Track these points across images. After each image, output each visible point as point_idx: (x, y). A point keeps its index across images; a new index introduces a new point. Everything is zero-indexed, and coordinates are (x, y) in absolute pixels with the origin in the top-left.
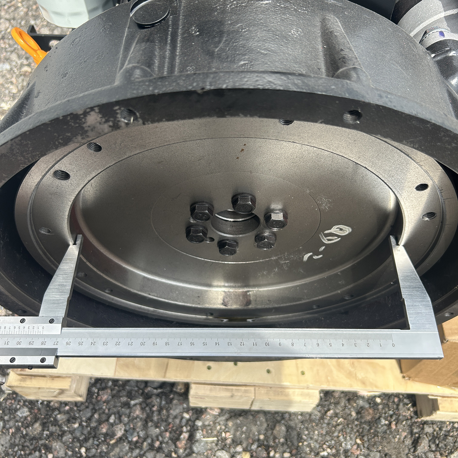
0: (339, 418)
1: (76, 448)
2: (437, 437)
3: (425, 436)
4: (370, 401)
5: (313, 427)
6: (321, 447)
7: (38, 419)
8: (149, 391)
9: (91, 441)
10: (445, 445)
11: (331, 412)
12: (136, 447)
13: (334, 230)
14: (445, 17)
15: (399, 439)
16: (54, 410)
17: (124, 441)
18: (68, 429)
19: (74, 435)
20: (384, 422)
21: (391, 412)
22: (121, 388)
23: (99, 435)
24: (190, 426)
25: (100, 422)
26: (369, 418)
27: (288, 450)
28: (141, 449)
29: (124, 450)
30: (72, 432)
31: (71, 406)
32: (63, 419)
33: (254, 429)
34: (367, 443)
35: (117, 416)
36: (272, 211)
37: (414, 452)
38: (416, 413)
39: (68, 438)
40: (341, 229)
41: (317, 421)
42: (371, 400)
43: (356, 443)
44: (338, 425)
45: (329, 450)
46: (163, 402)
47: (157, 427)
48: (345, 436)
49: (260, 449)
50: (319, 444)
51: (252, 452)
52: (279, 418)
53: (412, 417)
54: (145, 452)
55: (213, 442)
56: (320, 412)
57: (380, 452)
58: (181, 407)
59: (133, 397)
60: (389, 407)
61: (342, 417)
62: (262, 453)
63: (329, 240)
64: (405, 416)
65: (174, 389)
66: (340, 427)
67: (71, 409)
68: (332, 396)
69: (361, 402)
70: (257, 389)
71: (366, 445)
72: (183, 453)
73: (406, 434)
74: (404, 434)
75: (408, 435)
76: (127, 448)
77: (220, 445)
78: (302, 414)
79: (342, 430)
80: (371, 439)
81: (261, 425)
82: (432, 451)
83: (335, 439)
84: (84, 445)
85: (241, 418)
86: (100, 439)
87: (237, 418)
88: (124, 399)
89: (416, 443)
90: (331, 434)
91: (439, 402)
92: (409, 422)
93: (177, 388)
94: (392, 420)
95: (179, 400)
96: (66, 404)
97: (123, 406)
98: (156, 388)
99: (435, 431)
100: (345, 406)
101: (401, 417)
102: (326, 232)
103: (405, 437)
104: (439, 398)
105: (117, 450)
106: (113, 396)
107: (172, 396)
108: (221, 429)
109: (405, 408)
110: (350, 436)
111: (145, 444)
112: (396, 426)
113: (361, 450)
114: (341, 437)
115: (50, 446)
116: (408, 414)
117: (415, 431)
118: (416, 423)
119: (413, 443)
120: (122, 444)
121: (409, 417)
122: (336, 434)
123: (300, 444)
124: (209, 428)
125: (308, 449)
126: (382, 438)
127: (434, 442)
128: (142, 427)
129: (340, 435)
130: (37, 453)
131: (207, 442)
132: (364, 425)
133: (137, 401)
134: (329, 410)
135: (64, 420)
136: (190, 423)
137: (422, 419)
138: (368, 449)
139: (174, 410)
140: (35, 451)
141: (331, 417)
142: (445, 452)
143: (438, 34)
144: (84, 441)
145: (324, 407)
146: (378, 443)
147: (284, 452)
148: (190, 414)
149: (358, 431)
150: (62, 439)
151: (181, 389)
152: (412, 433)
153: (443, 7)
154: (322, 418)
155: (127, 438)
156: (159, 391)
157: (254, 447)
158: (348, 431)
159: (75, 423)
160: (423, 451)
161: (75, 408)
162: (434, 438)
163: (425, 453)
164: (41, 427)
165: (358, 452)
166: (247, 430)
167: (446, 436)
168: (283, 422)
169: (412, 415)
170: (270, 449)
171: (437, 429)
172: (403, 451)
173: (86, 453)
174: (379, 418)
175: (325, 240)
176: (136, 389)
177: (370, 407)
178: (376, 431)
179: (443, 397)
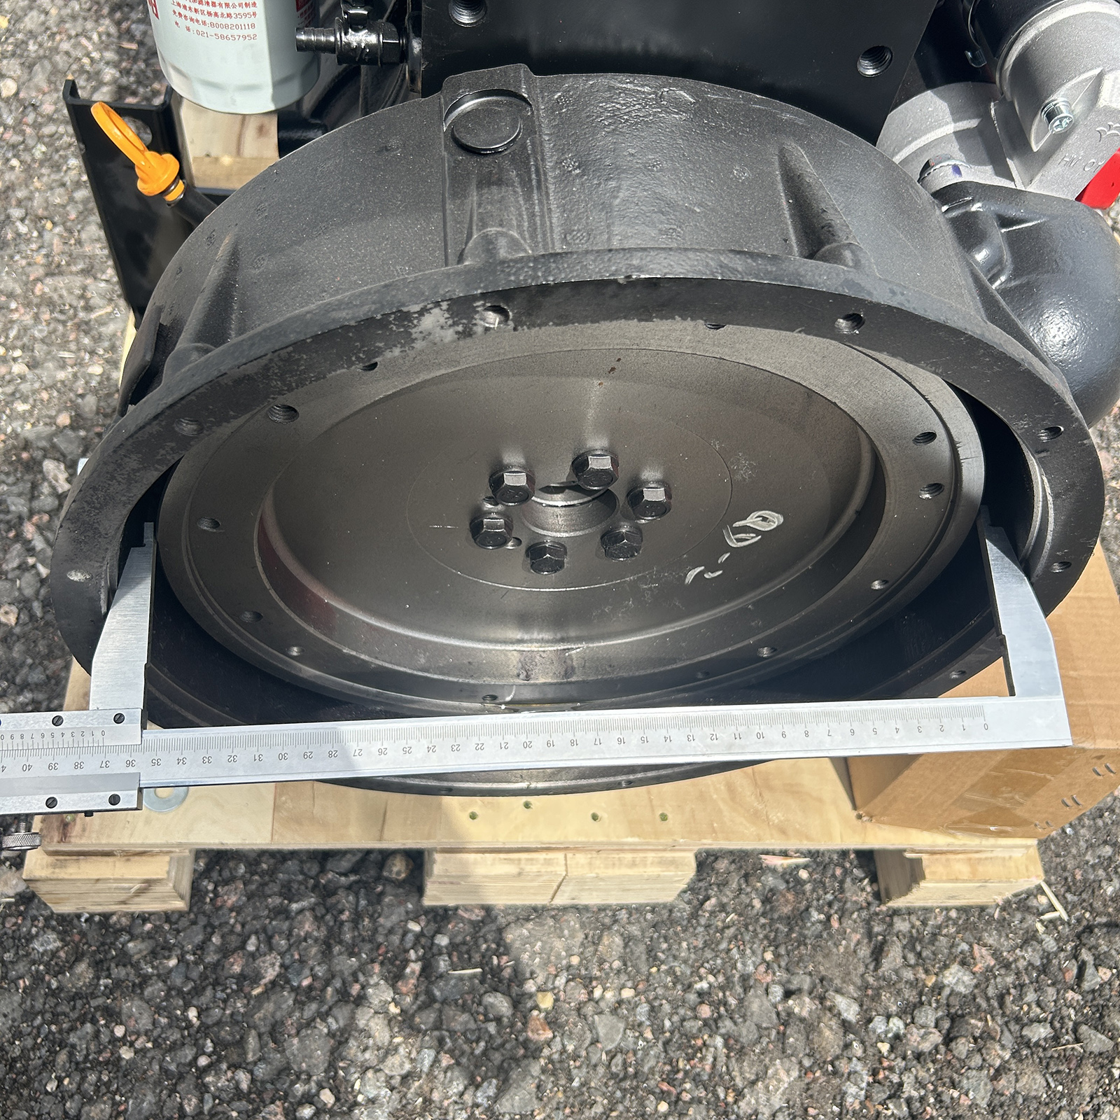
0: (728, 914)
1: (175, 1009)
2: (917, 939)
3: (895, 938)
4: (787, 877)
5: (676, 934)
6: (695, 972)
7: (83, 954)
8: (329, 881)
9: (209, 992)
10: (934, 953)
11: (713, 901)
12: (312, 999)
13: (752, 520)
14: (954, 133)
15: (846, 947)
16: (118, 932)
17: (283, 988)
18: (155, 972)
19: (169, 983)
20: (816, 916)
21: (829, 897)
22: (267, 878)
23: (226, 979)
24: (423, 947)
25: (225, 952)
26: (786, 910)
27: (629, 984)
28: (322, 1001)
29: (284, 1006)
30: (164, 977)
31: (158, 923)
32: (140, 951)
33: (559, 945)
34: (786, 958)
35: (262, 937)
36: (645, 483)
37: (876, 969)
38: (877, 895)
39: (155, 989)
40: (765, 519)
41: (685, 923)
42: (789, 876)
43: (764, 960)
44: (728, 927)
45: (711, 978)
46: (363, 902)
47: (351, 955)
48: (742, 947)
49: (572, 983)
50: (692, 966)
51: (556, 991)
52: (607, 921)
53: (869, 904)
54: (330, 1008)
55: (474, 976)
56: (689, 903)
57: (810, 974)
58: (402, 910)
59: (294, 895)
60: (824, 887)
61: (734, 911)
62: (577, 991)
63: (739, 540)
64: (856, 902)
65: (385, 874)
66: (732, 931)
67: (157, 929)
68: (713, 869)
69: (770, 880)
70: (570, 855)
71: (783, 964)
72: (413, 1003)
73: (858, 936)
74: (856, 937)
75: (862, 938)
76: (291, 1002)
77: (489, 981)
78: (653, 909)
79: (735, 937)
80: (793, 951)
81: (572, 936)
82: (910, 966)
83: (723, 955)
84: (195, 1002)
85: (530, 925)
86: (227, 988)
87: (522, 925)
88: (274, 901)
89: (878, 953)
90: (713, 946)
91: (925, 863)
92: (864, 914)
93: (391, 872)
94: (832, 911)
95: (396, 896)
96: (144, 918)
97: (272, 915)
98: (345, 875)
99: (913, 927)
100: (740, 890)
101: (848, 905)
102: (737, 524)
103: (858, 943)
104: (924, 857)
105: (269, 1007)
106: (250, 897)
107: (380, 889)
108: (488, 949)
109: (855, 888)
110: (751, 948)
111: (330, 989)
112: (840, 923)
113: (774, 973)
114: (735, 951)
115: (117, 1010)
116: (861, 898)
117: (877, 929)
118: (877, 914)
119: (873, 953)
120: (279, 995)
121: (864, 904)
122: (723, 946)
123: (654, 970)
124: (464, 948)
125: (669, 979)
126: (814, 947)
127: (913, 949)
128: (319, 956)
129: (732, 946)
130: (88, 1027)
131: (461, 978)
132: (778, 925)
133: (305, 903)
134: (708, 898)
135: (145, 953)
136: (423, 941)
137: (890, 904)
138: (787, 970)
139: (387, 917)
140: (83, 1023)
141: (712, 913)
142: (934, 966)
143: (951, 170)
144: (193, 993)
145: (698, 894)
146: (806, 958)
147: (623, 987)
148: (423, 924)
149: (766, 937)
150: (142, 993)
151: (398, 873)
152: (870, 934)
153: (952, 114)
154: (694, 915)
155: (288, 981)
156: (353, 878)
157: (560, 981)
158: (747, 938)
159: (169, 958)
160: (892, 966)
161: (167, 927)
162: (912, 942)
163: (897, 972)
164: (91, 970)
165: (769, 979)
166: (543, 948)
167: (934, 935)
168: (615, 928)
169: (870, 899)
170: (594, 983)
171: (918, 923)
172: (856, 969)
173: (199, 1017)
174: (807, 909)
175: (731, 540)
176: (301, 877)
177: (788, 889)
178: (801, 934)
179: (933, 853)
